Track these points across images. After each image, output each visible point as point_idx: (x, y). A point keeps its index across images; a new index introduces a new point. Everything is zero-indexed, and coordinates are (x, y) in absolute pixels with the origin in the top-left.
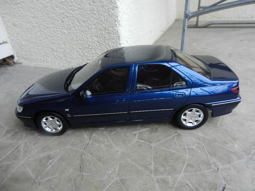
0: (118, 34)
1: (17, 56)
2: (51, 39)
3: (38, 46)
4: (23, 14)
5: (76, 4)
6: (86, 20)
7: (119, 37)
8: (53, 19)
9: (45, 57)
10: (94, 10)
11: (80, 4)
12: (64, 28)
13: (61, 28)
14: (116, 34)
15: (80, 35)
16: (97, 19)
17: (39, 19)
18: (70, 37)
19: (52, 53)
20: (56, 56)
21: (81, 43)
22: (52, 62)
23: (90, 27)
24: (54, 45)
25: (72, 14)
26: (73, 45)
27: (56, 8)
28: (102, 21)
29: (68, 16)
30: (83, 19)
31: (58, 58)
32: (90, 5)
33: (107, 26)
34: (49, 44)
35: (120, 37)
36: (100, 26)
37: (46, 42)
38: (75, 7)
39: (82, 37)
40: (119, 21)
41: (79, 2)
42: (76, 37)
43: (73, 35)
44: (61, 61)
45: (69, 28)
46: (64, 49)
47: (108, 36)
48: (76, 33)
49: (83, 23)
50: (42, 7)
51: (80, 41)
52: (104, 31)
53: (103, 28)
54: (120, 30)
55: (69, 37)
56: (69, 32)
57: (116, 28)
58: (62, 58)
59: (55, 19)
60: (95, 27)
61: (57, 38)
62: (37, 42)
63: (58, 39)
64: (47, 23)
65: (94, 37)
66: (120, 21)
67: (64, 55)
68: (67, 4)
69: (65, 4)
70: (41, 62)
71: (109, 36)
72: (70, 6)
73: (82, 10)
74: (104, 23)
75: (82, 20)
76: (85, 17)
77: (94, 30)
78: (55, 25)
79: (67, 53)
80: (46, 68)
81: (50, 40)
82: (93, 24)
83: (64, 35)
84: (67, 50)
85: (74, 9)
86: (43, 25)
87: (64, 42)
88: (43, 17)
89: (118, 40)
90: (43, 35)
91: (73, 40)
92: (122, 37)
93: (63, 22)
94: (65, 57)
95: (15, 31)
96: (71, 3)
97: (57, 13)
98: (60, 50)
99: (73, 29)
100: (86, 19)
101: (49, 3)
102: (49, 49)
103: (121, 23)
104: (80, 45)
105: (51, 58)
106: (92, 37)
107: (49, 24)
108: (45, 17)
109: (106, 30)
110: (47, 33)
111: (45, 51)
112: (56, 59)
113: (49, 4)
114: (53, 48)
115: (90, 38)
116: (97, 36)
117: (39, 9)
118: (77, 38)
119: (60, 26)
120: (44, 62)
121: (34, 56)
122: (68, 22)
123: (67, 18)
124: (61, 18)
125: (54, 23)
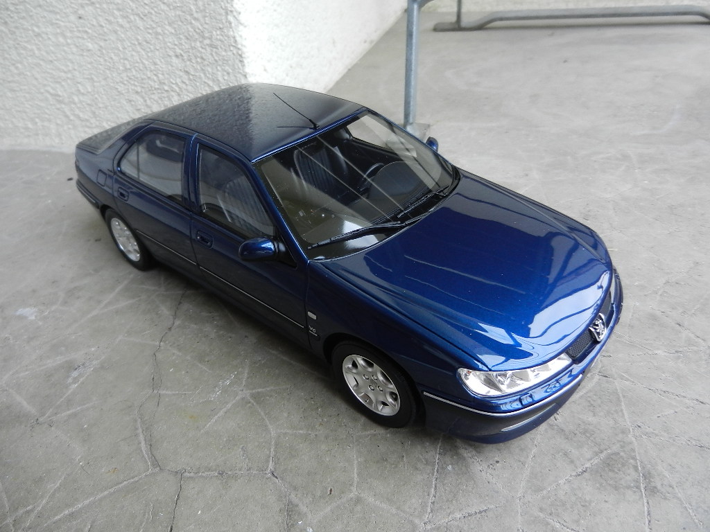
0: (239, 49)
2: (52, 69)
3: (14, 91)
6: (146, 11)
7: (241, 56)
8: (51, 12)
9: (37, 120)
12: (85, 37)
13: (78, 37)
14: (232, 48)
15: (132, 55)
16: (175, 8)
17: (9, 13)
18: (105, 60)
19: (58, 109)
20: (72, 118)
21: (139, 76)
22: (59, 135)
23: (159, 30)
24: (63, 86)
26: (117, 83)
28: (192, 15)
30: (137, 8)
31: (78, 122)
33: (206, 26)
34: (45, 82)
35: (243, 56)
36: (188, 28)
39: (139, 60)
40: (236, 11)
42: (122, 61)
43: (114, 57)
44: (87, 129)
45: (100, 34)
46: (92, 95)
47: (212, 55)
48: (121, 48)
49: (138, 21)
51: (136, 71)
52: (200, 42)
53: (195, 34)
54: (241, 36)
55: (102, 60)
56: (101, 46)
57: (232, 33)
58: (87, 120)
59: (57, 10)
60: (173, 31)
61: (68, 66)
62: (11, 79)
63: (70, 68)
64: (33, 22)
65: (174, 60)
66: (240, 13)
67: (94, 113)
70: (29, 136)
71: (214, 54)
74: (196, 19)
75: (135, 10)
76: (142, 4)
77: (170, 40)
78: (59, 27)
79: (101, 105)
80: (44, 153)
81: (48, 70)
82: (166, 23)
83: (87, 56)
84: (100, 100)
86: (24, 29)
87: (89, 77)
88: (21, 7)
89: (240, 65)
90: (25, 58)
91: (114, 68)
92: (248, 57)
93: (80, 18)
94: (96, 118)
98: (81, 98)
99: (113, 37)
100: (147, 7)
102: (49, 96)
103: (242, 18)
104: (136, 83)
105: (57, 124)
106: (169, 59)
107: (40, 24)
108: (28, 6)
109: (204, 37)
110: (36, 52)
111: (37, 104)
112: (70, 126)
114: (59, 96)
115: (161, 62)
116: (181, 55)
118: (126, 62)
119: (74, 31)
120: (37, 135)
121: (6, 120)
122: (95, 18)
123: (90, 8)
124: (73, 8)
125: (54, 21)
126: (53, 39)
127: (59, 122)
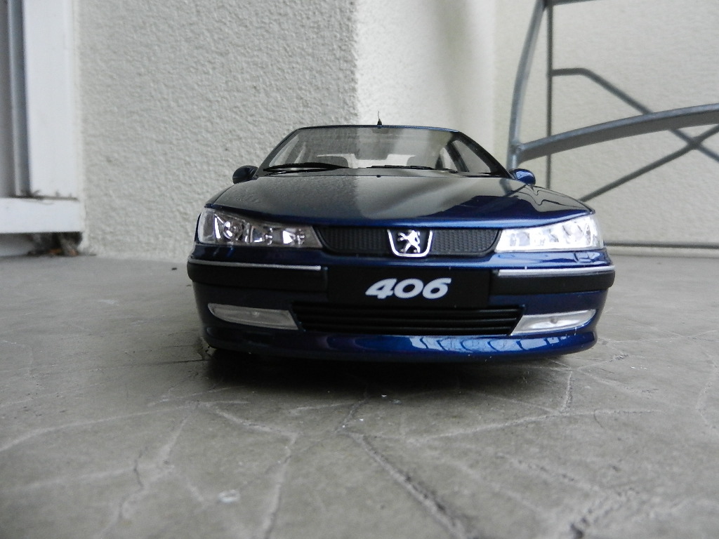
1: (91, 238)
2: (189, 191)
3: (151, 210)
4: (138, 134)
5: (264, 111)
8: (204, 145)
9: (160, 236)
10: (304, 121)
11: (274, 111)
12: (225, 165)
13: (220, 165)
17: (171, 146)
19: (182, 226)
22: (174, 250)
24: (192, 206)
25: (251, 132)
27: (218, 120)
29: (241, 135)
32: (296, 112)
34: (180, 202)
37: (173, 200)
38: (262, 117)
41: (272, 107)
45: (239, 163)
50: (187, 120)
59: (209, 143)
61: (203, 189)
62: (152, 199)
63: (204, 191)
64: (188, 153)
68: (246, 111)
69: (241, 111)
70: (148, 250)
72: (252, 115)
73: (276, 124)
78: (206, 157)
81: (185, 192)
85: (259, 121)
86: (178, 158)
88: (183, 142)
90: (170, 182)
93: (226, 150)
95: (106, 175)
96: (254, 108)
97: (216, 131)
101: (205, 110)
102: (177, 214)
105: (176, 240)
107: (192, 155)
110: (181, 178)
111: (165, 222)
112: (187, 242)
113: (203, 113)
114: (186, 214)
117: (180, 123)
119: (218, 160)
120: (155, 249)
121: (134, 235)
122: (239, 151)
123: (238, 142)
124: (223, 142)
125: (204, 152)
126: (199, 167)
127: (178, 238)
